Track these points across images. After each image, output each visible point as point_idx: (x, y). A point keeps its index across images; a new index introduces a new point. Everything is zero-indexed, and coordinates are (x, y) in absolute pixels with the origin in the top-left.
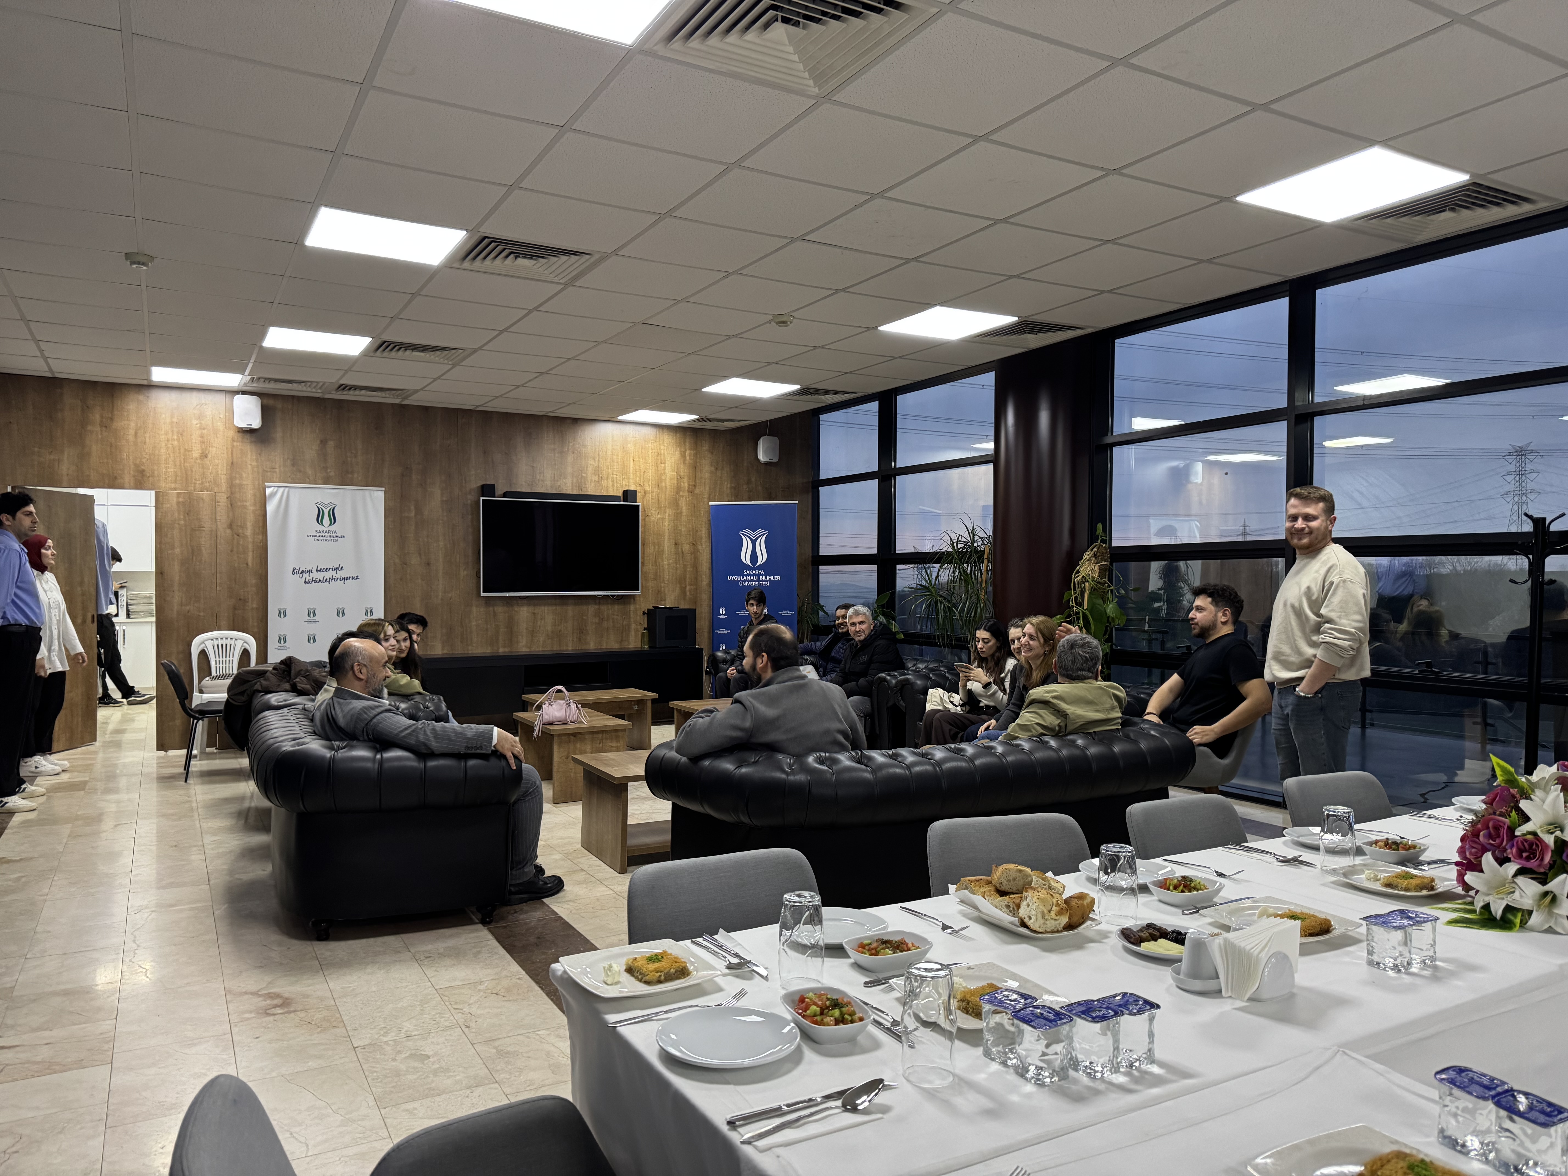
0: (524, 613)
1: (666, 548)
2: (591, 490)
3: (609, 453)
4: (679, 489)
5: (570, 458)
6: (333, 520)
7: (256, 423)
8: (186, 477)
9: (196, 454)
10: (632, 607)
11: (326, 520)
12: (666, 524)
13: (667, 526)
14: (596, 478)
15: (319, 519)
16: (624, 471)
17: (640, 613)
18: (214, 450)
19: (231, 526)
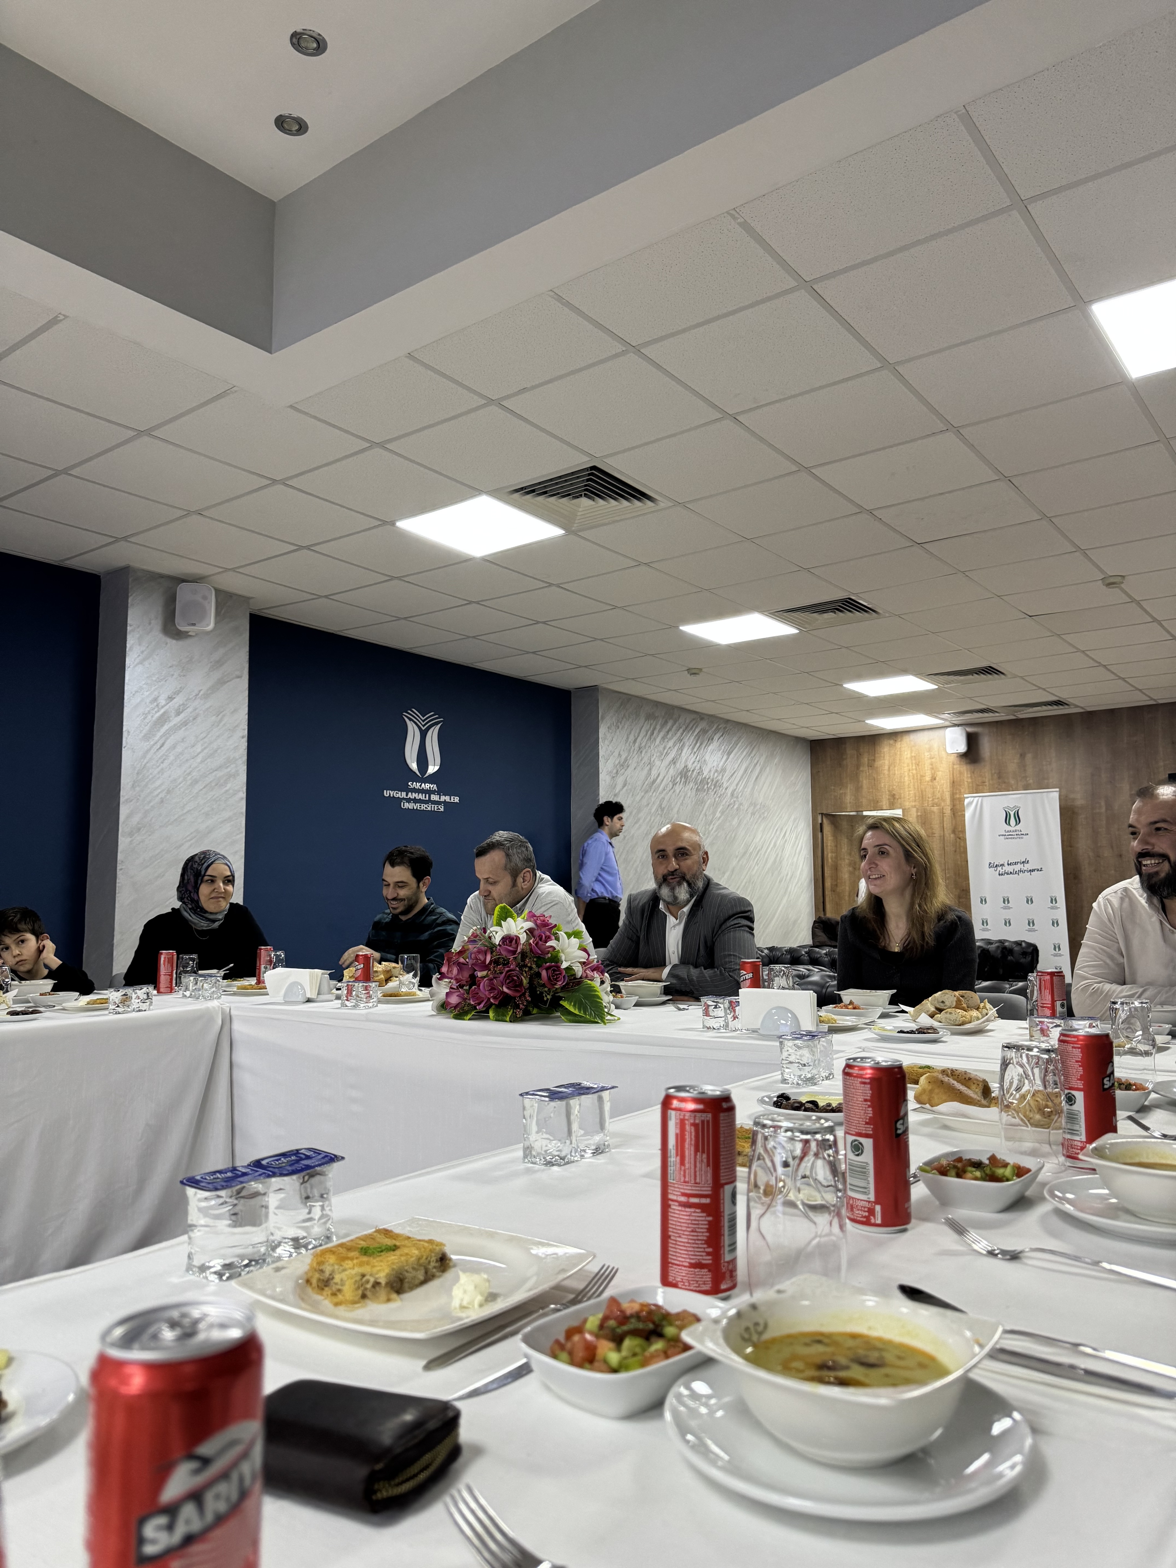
6: (1018, 820)
7: (963, 748)
8: (922, 796)
11: (1013, 821)
15: (1007, 821)
18: (939, 774)
19: (954, 832)
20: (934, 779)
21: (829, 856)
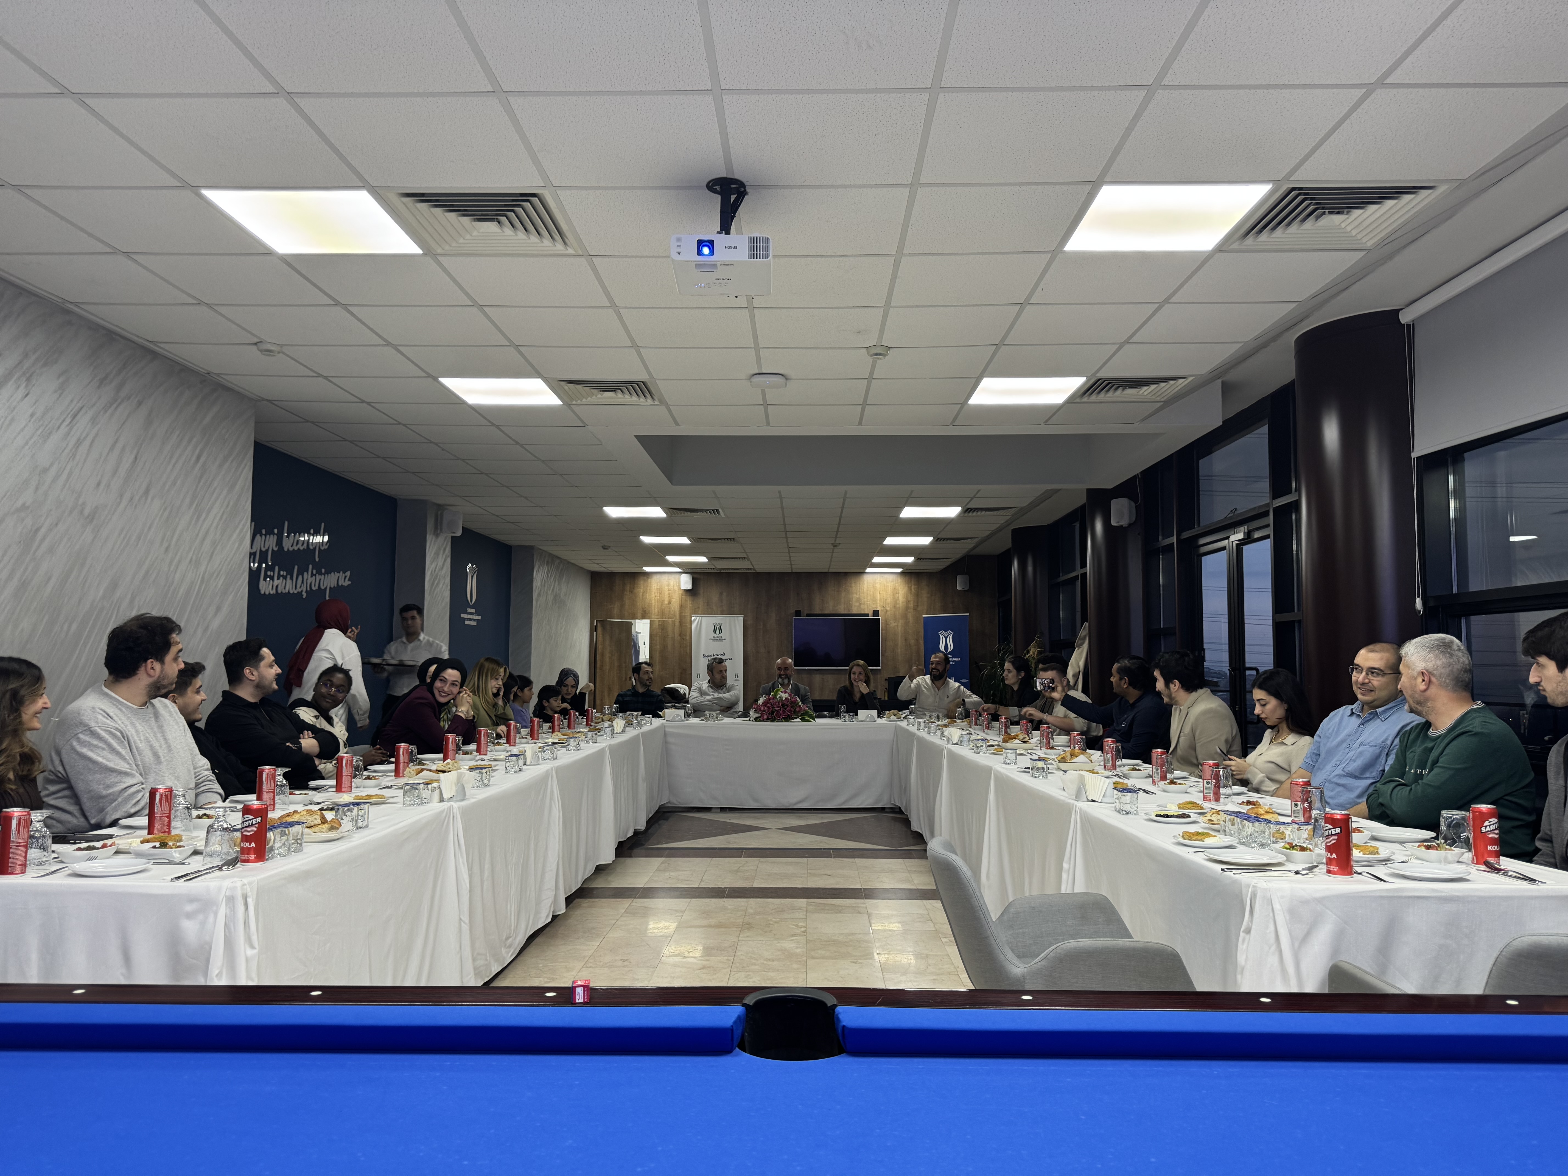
0: (817, 678)
1: (900, 643)
2: (855, 611)
3: (865, 590)
4: (907, 608)
5: (843, 594)
6: (721, 631)
7: (690, 587)
8: (662, 613)
9: (666, 602)
10: (879, 676)
11: (718, 632)
12: (900, 628)
13: (900, 630)
14: (858, 604)
15: (715, 631)
16: (874, 600)
17: (883, 679)
18: (674, 600)
19: (680, 635)
20: (670, 603)
21: (600, 647)
